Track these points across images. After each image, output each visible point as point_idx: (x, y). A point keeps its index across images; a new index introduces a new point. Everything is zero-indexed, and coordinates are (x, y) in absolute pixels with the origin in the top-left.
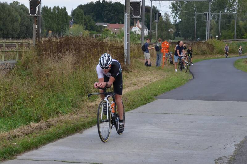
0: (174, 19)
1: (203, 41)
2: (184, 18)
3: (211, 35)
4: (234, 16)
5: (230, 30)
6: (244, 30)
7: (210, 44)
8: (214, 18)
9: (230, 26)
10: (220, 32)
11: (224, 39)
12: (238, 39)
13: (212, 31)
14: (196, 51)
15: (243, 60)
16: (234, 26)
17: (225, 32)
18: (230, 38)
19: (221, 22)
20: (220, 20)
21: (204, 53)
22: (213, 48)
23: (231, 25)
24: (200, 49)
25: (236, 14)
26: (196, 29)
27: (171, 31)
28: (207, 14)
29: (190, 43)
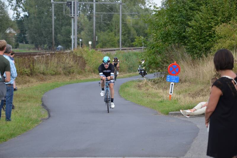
0: (15, 12)
1: (66, 51)
2: (32, 10)
3: (81, 40)
4: (117, 7)
5: (112, 31)
6: (135, 32)
7: (78, 55)
8: (84, 11)
9: (112, 24)
10: (96, 35)
11: (102, 47)
12: (126, 46)
13: (82, 33)
14: (54, 69)
15: (134, 84)
16: (118, 25)
17: (104, 36)
18: (113, 46)
19: (97, 18)
20: (94, 14)
21: (68, 72)
22: (84, 64)
23: (114, 24)
24: (62, 65)
25: (121, 4)
26: (55, 29)
27: (10, 33)
28: (71, 4)
29: (44, 54)
